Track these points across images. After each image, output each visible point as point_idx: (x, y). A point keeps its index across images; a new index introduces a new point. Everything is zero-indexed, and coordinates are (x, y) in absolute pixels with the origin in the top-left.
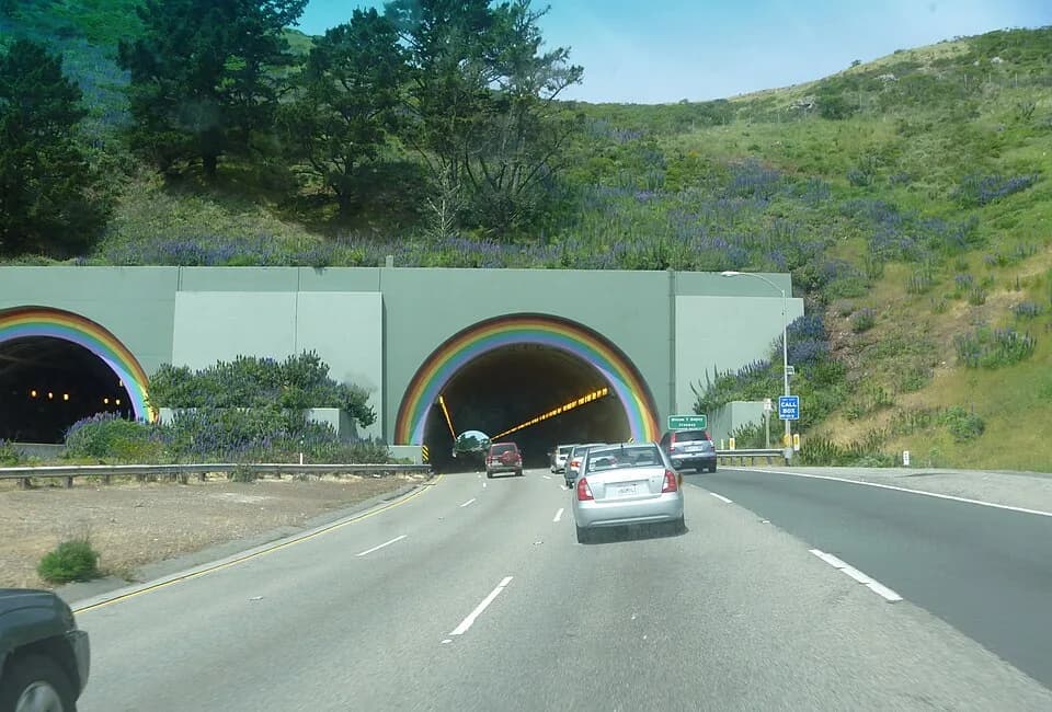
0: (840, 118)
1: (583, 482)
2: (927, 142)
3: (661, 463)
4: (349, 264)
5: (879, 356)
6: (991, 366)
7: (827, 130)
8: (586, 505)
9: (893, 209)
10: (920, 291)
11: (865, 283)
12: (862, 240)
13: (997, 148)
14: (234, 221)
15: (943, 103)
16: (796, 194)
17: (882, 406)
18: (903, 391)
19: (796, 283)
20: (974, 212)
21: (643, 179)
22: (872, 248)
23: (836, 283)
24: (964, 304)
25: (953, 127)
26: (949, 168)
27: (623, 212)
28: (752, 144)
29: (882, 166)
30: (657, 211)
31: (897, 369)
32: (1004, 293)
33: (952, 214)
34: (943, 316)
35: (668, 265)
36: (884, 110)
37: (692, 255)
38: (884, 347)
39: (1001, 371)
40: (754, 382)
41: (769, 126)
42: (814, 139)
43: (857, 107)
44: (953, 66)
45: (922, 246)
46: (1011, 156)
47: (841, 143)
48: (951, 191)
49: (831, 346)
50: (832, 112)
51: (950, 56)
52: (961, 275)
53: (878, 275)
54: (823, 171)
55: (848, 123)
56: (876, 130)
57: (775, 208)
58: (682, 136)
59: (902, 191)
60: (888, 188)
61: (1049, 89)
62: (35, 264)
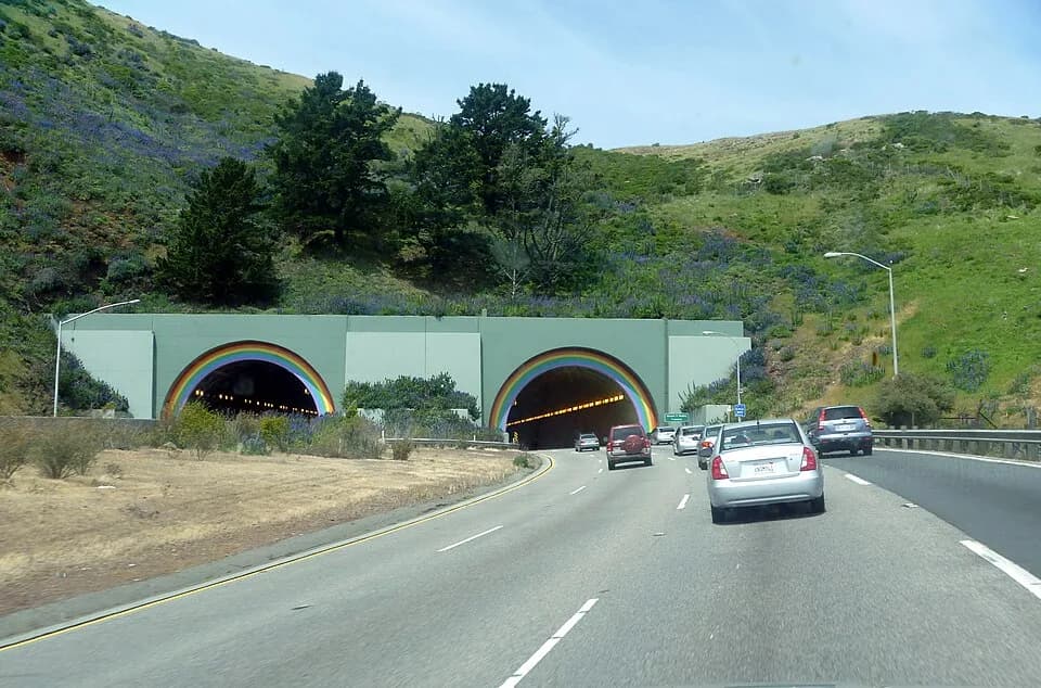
0: (781, 193)
1: (718, 461)
2: (840, 218)
3: (800, 440)
4: (458, 314)
5: (796, 377)
6: (859, 385)
7: (770, 203)
8: (721, 484)
9: (813, 273)
10: (824, 335)
11: (791, 327)
12: (790, 295)
13: (886, 227)
14: (367, 280)
15: (855, 185)
16: (747, 259)
17: (795, 408)
18: (809, 399)
19: (746, 326)
20: (865, 278)
21: (641, 246)
22: (796, 302)
23: (773, 327)
24: (849, 344)
25: (861, 205)
26: (852, 241)
27: (628, 272)
28: (716, 216)
29: (807, 237)
30: (652, 272)
31: (807, 386)
32: (874, 338)
33: (851, 278)
34: (837, 352)
35: (663, 315)
36: (813, 188)
37: (679, 308)
38: (799, 371)
39: (865, 388)
40: (719, 392)
41: (729, 198)
42: (762, 212)
43: (794, 184)
44: (866, 149)
45: (829, 301)
46: (896, 233)
47: (781, 215)
48: (852, 260)
49: (768, 369)
50: (775, 188)
51: (866, 138)
52: (850, 324)
53: (799, 323)
54: (767, 240)
55: (786, 198)
56: (806, 205)
57: (733, 269)
58: (665, 206)
59: (818, 259)
60: (811, 255)
61: (930, 177)
62: (247, 313)
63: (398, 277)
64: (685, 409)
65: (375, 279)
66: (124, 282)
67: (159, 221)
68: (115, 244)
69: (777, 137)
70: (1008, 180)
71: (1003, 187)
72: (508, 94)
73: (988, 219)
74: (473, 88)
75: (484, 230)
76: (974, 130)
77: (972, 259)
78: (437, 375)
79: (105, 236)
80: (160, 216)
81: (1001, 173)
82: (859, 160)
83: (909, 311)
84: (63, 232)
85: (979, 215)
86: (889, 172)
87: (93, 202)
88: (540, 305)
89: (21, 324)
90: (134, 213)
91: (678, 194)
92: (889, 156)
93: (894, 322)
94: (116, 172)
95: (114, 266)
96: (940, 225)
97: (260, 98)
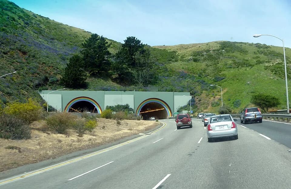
1: (209, 126)
2: (210, 69)
5: (201, 105)
6: (215, 106)
7: (194, 64)
8: (210, 132)
9: (204, 81)
10: (207, 96)
11: (200, 94)
12: (200, 86)
13: (220, 71)
14: (107, 83)
15: (214, 60)
16: (190, 78)
19: (190, 94)
20: (216, 83)
21: (166, 75)
22: (201, 88)
23: (196, 94)
24: (213, 98)
25: (215, 66)
26: (213, 74)
27: (164, 81)
28: (182, 67)
29: (203, 73)
30: (169, 81)
31: (204, 107)
32: (218, 96)
33: (213, 83)
34: (210, 99)
35: (173, 91)
36: (204, 61)
37: (176, 89)
38: (202, 103)
40: (185, 108)
41: (185, 63)
42: (193, 67)
43: (200, 60)
44: (216, 51)
45: (208, 88)
46: (223, 72)
47: (197, 67)
48: (213, 79)
49: (196, 103)
50: (195, 60)
51: (216, 48)
52: (213, 93)
53: (202, 93)
54: (194, 73)
55: (198, 63)
56: (202, 65)
57: (187, 80)
58: (170, 65)
59: (206, 78)
60: (204, 77)
61: (230, 59)
62: (82, 90)
63: (113, 82)
64: (178, 111)
65: (109, 83)
66: (53, 83)
67: (58, 69)
68: (49, 74)
69: (194, 45)
70: (247, 61)
71: (246, 62)
72: (135, 39)
73: (242, 70)
74: (127, 38)
75: (132, 71)
76: (241, 47)
77: (238, 79)
78: (126, 104)
79: (47, 72)
80: (58, 67)
81: (246, 58)
82: (214, 54)
83: (225, 91)
84: (38, 72)
85: (241, 69)
86: (221, 58)
87: (43, 64)
88: (146, 89)
89: (34, 93)
90: (53, 67)
91: (173, 61)
92: (221, 53)
93: (222, 93)
94: (47, 57)
95: (50, 80)
96: (232, 71)
97: (70, 35)
